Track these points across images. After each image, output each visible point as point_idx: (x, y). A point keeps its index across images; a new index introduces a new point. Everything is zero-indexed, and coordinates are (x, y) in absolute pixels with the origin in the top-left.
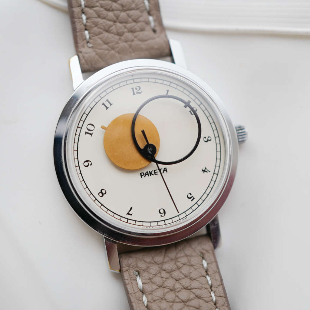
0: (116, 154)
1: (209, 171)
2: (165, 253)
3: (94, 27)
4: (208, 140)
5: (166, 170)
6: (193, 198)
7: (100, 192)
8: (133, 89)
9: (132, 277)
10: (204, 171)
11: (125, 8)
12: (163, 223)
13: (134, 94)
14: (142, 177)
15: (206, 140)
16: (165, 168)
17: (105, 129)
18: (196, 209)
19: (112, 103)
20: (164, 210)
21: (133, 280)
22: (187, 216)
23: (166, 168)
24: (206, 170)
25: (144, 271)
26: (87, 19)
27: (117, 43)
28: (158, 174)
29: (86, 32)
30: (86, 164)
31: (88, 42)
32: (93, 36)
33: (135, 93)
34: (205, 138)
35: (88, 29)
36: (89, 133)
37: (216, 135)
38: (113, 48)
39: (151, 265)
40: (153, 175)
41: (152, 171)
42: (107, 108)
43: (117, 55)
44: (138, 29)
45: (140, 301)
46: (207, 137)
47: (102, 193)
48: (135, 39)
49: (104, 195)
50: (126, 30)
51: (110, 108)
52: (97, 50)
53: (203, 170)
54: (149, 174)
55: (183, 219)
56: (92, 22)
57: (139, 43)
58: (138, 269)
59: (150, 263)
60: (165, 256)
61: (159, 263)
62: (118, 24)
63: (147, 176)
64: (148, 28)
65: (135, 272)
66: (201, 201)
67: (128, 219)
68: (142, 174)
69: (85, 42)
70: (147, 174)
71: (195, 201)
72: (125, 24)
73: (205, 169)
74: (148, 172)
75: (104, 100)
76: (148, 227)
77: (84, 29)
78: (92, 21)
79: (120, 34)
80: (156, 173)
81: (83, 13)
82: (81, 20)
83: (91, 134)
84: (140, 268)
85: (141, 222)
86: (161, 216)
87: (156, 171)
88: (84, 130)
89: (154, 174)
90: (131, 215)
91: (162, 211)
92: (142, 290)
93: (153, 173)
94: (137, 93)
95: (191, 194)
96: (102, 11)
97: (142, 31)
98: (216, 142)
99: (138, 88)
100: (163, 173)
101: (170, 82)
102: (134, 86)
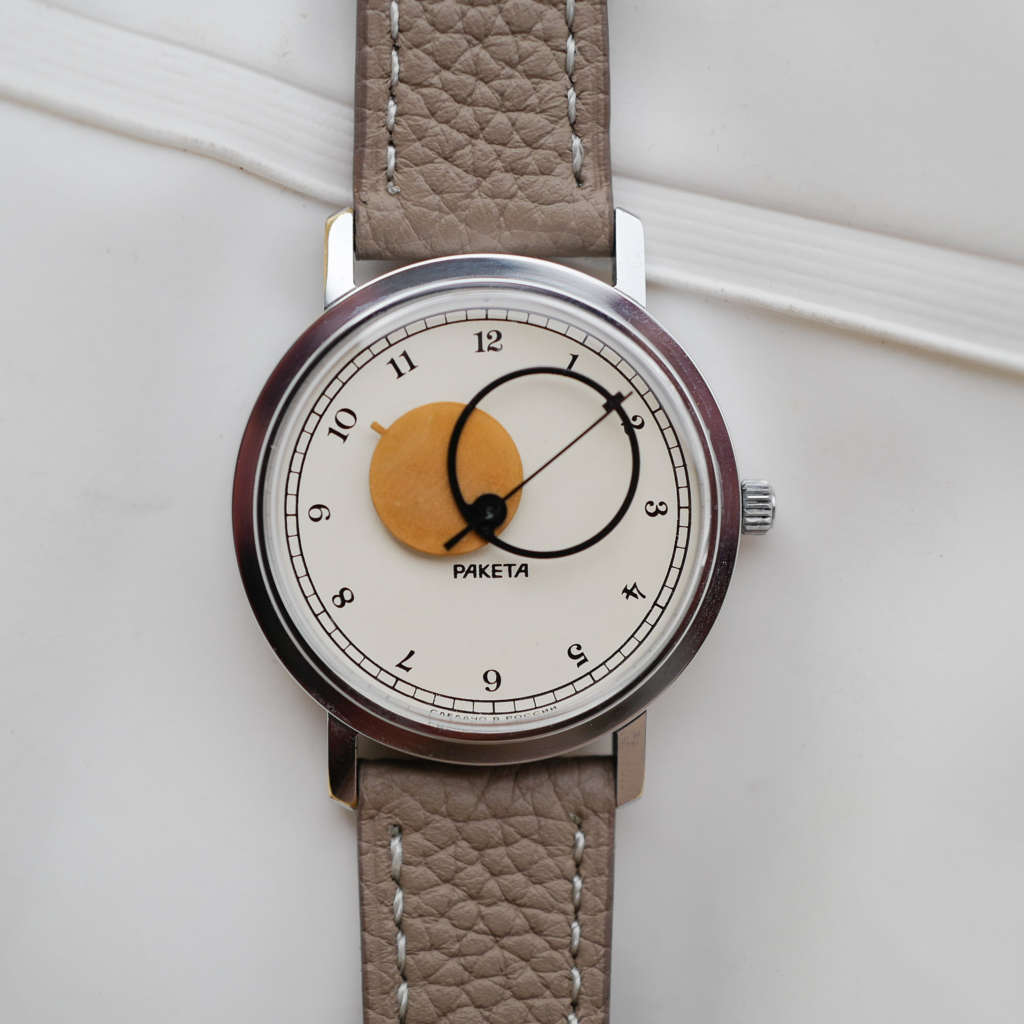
0: (398, 504)
1: (644, 597)
3: (414, 141)
4: (657, 512)
5: (526, 572)
6: (582, 658)
7: (338, 594)
8: (480, 335)
9: (379, 837)
10: (628, 592)
11: (507, 104)
12: (488, 708)
13: (480, 350)
14: (456, 577)
15: (652, 509)
16: (523, 565)
17: (379, 432)
18: (587, 688)
19: (415, 364)
20: (498, 674)
21: (380, 846)
22: (557, 701)
23: (526, 565)
24: (635, 591)
25: (417, 830)
26: (399, 114)
27: (468, 196)
28: (501, 577)
29: (391, 150)
30: (316, 513)
31: (389, 179)
32: (407, 166)
33: (485, 347)
34: (651, 503)
35: (395, 142)
36: (340, 432)
37: (684, 502)
38: (453, 209)
39: (436, 818)
40: (488, 576)
41: (487, 566)
42: (400, 374)
43: (462, 227)
44: (533, 167)
45: (387, 906)
46: (656, 503)
47: (343, 598)
48: (520, 193)
49: (346, 603)
50: (499, 164)
51: (409, 375)
52: (409, 203)
53: (625, 590)
54: (478, 573)
55: (544, 709)
56: (410, 126)
57: (528, 204)
62: (481, 144)
63: (471, 575)
64: (562, 167)
65: (390, 826)
66: (603, 671)
67: (398, 679)
68: (459, 569)
69: (382, 176)
70: (471, 570)
71: (586, 668)
72: (499, 148)
73: (632, 589)
74: (475, 566)
75: (395, 353)
76: (446, 712)
77: (386, 142)
78: (412, 123)
79: (481, 173)
80: (497, 574)
81: (393, 96)
82: (381, 114)
83: (344, 438)
85: (431, 692)
86: (487, 689)
87: (497, 568)
88: (329, 422)
89: (490, 574)
90: (408, 669)
91: (492, 677)
92: (397, 878)
93: (489, 571)
94: (489, 348)
95: (579, 647)
96: (444, 101)
97: (543, 174)
98: (678, 521)
99: (495, 336)
100: (516, 576)
101: (588, 334)
102: (485, 327)
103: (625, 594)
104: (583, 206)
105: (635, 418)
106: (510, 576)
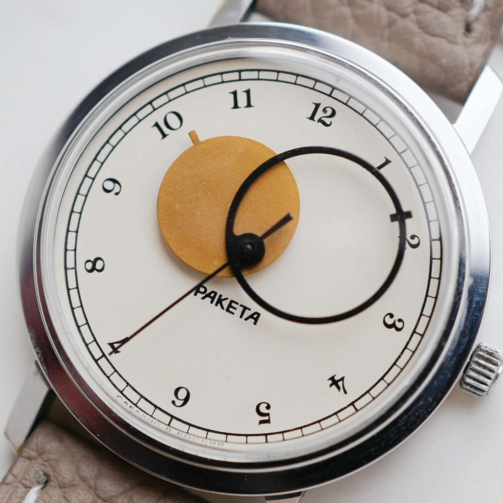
0: (178, 207)
1: (346, 392)
2: (132, 488)
4: (393, 326)
5: (256, 320)
6: (267, 418)
7: (92, 260)
8: (317, 105)
9: (27, 477)
10: (334, 382)
12: (166, 419)
13: (312, 118)
14: (195, 294)
15: (389, 321)
16: (256, 313)
17: (193, 142)
18: (257, 443)
19: (252, 104)
20: (188, 394)
21: (23, 485)
22: (226, 442)
23: (259, 315)
24: (340, 384)
25: (61, 486)
28: (233, 313)
30: (109, 185)
33: (317, 118)
34: (392, 316)
36: (163, 129)
37: (420, 330)
39: (82, 485)
41: (227, 299)
42: (236, 106)
43: (351, 22)
46: (396, 318)
47: (94, 266)
48: (412, 16)
49: (95, 271)
51: (243, 110)
53: (332, 379)
54: (216, 300)
55: (213, 441)
57: (415, 28)
58: (51, 473)
59: (84, 480)
60: (125, 492)
61: (102, 496)
63: (208, 300)
64: (458, 11)
65: (41, 473)
66: (278, 437)
67: (104, 355)
68: (202, 290)
70: (211, 296)
71: (265, 428)
73: (339, 380)
74: (216, 294)
75: (240, 87)
76: (130, 404)
80: (231, 309)
83: (164, 136)
84: (56, 475)
85: (125, 381)
86: (173, 402)
87: (233, 304)
88: (158, 117)
89: (225, 307)
90: (116, 351)
91: (182, 394)
93: (225, 304)
94: (320, 120)
95: (268, 407)
97: (439, 8)
98: (408, 343)
99: (329, 112)
100: (246, 319)
101: (408, 148)
102: (325, 102)
103: (330, 382)
104: (459, 50)
105: (413, 237)
106: (241, 317)
